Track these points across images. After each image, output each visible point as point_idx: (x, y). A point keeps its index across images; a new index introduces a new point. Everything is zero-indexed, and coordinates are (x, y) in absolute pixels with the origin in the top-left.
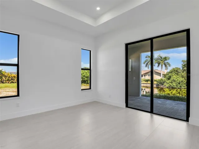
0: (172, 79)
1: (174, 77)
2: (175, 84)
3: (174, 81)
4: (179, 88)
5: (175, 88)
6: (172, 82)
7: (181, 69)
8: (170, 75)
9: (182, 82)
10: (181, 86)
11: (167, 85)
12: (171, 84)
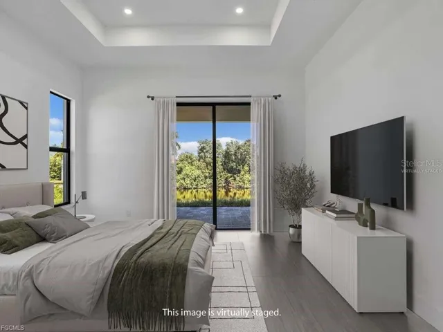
0: (184, 173)
1: (188, 169)
2: (188, 182)
3: (188, 176)
4: (194, 188)
5: (189, 189)
6: (184, 179)
7: (197, 155)
8: (180, 165)
9: (198, 177)
10: (197, 185)
11: (178, 185)
12: (182, 181)
